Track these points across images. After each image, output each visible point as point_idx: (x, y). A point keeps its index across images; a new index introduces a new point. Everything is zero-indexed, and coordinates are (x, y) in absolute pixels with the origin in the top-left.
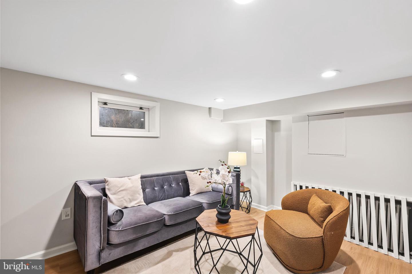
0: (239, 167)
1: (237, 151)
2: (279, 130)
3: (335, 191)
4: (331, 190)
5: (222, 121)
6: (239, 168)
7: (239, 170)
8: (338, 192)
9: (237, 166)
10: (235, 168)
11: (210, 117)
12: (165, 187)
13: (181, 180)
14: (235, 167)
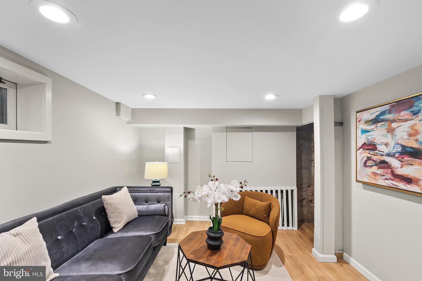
0: (159, 180)
1: (157, 162)
2: (193, 139)
3: (257, 191)
4: (259, 191)
5: (128, 122)
6: (158, 182)
7: (159, 184)
8: (264, 192)
9: (156, 179)
10: (154, 182)
11: (117, 116)
12: (74, 230)
13: (96, 212)
14: (154, 180)
